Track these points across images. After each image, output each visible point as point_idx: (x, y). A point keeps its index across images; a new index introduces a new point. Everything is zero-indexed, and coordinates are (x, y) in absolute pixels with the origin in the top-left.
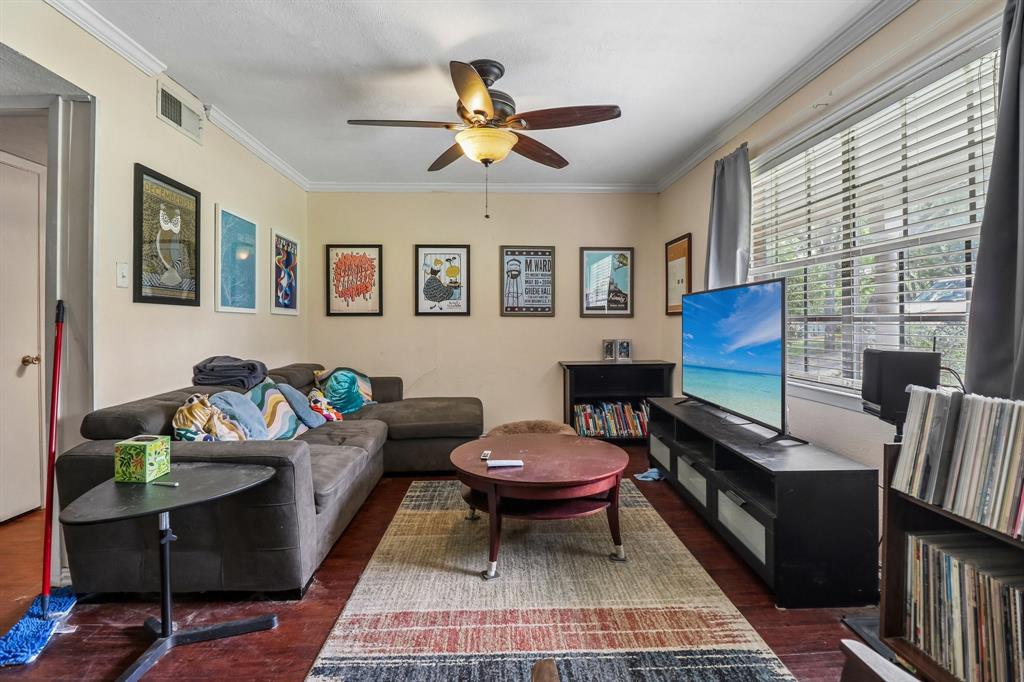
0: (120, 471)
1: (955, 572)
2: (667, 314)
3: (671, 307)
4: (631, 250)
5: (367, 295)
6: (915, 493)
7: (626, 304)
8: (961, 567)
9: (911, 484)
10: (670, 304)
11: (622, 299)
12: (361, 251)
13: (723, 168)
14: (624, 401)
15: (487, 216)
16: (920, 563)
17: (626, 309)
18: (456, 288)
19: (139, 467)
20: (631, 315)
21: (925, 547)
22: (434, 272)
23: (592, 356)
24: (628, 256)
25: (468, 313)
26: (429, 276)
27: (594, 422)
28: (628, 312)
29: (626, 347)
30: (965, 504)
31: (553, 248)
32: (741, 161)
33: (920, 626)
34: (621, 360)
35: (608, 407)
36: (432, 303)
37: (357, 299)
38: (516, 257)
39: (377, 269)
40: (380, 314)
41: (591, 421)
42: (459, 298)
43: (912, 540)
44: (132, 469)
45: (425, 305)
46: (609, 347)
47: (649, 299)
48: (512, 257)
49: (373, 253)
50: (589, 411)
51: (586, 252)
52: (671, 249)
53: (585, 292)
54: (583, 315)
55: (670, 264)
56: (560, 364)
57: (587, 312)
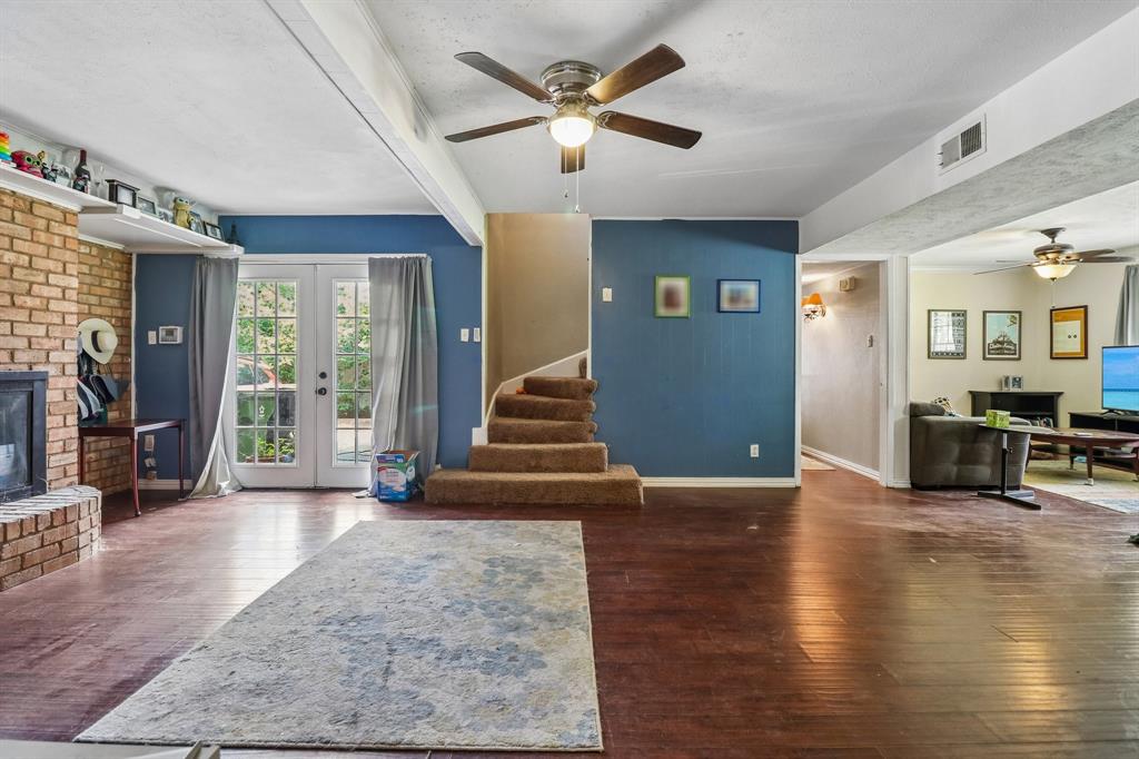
2: (1052, 358)
3: (1057, 354)
4: (1020, 313)
7: (1015, 350)
10: (1055, 351)
11: (1012, 348)
17: (1015, 354)
20: (1019, 359)
23: (992, 387)
24: (1017, 316)
28: (1017, 356)
29: (1018, 382)
31: (965, 311)
34: (1014, 390)
38: (940, 318)
46: (1006, 380)
47: (1035, 346)
48: (937, 317)
51: (988, 314)
52: (1056, 314)
53: (988, 342)
54: (984, 358)
55: (1055, 324)
56: (971, 392)
57: (988, 356)
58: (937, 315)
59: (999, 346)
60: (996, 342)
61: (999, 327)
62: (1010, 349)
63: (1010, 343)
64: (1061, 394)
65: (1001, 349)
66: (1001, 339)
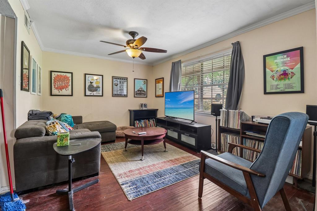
0: (59, 143)
1: (229, 137)
2: (156, 97)
3: (157, 95)
4: (147, 80)
5: (67, 89)
6: (224, 126)
7: (145, 94)
8: (229, 136)
9: (223, 125)
11: (144, 93)
12: (65, 74)
13: (174, 64)
14: (146, 119)
15: (133, 71)
16: (223, 138)
17: (145, 95)
18: (98, 88)
19: (66, 141)
20: (146, 97)
21: (224, 135)
22: (91, 83)
23: (137, 108)
24: (146, 81)
25: (102, 96)
26: (90, 84)
27: (139, 125)
28: (146, 96)
29: (145, 105)
30: (231, 126)
31: (127, 78)
32: (179, 64)
33: (223, 148)
34: (144, 109)
35: (142, 121)
36: (90, 92)
37: (63, 90)
38: (117, 80)
39: (71, 80)
40: (72, 95)
41: (138, 125)
42: (100, 91)
43: (222, 134)
44: (64, 142)
45: (88, 93)
46: (142, 105)
47: (151, 93)
48: (116, 80)
49: (69, 75)
50: (138, 122)
51: (136, 80)
52: (157, 81)
53: (136, 90)
54: (135, 97)
55: (157, 84)
56: (129, 110)
57: (136, 96)
58: (116, 79)
59: (139, 92)
60: (138, 91)
61: (140, 85)
62: (143, 93)
63: (143, 91)
64: (158, 109)
65: (140, 93)
66: (140, 89)
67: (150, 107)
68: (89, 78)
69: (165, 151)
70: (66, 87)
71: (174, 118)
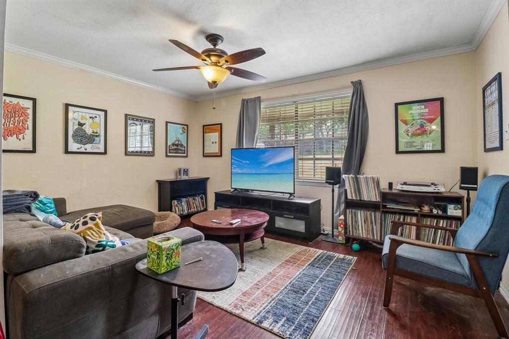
2: (204, 156)
3: (206, 153)
4: (187, 126)
5: (21, 136)
7: (185, 151)
8: (361, 212)
10: (205, 152)
11: (183, 149)
12: (15, 101)
13: (247, 102)
14: (190, 196)
15: (214, 108)
16: (350, 215)
17: (185, 153)
18: (97, 136)
20: (187, 157)
21: (351, 211)
22: (81, 124)
23: (170, 177)
24: (186, 128)
25: (105, 153)
26: (77, 127)
27: (178, 208)
28: (185, 155)
29: (186, 172)
30: (365, 198)
31: (154, 120)
32: (257, 102)
33: (351, 230)
34: (184, 177)
35: (184, 200)
36: (79, 146)
37: (9, 138)
38: (135, 122)
39: (31, 117)
40: (34, 151)
41: (177, 208)
42: (99, 143)
43: (348, 210)
45: (73, 146)
46: (179, 171)
47: (195, 149)
48: (132, 122)
49: (29, 104)
50: (176, 203)
51: (168, 124)
52: (206, 128)
53: (169, 144)
54: (167, 156)
55: (205, 134)
56: (157, 181)
57: (169, 154)
58: (133, 119)
59: (175, 147)
60: (174, 144)
61: (176, 134)
62: (181, 150)
63: (182, 145)
64: (209, 178)
65: (177, 150)
66: (177, 143)
67: (194, 174)
68: (74, 115)
69: (262, 248)
70: (18, 131)
71: (247, 190)
